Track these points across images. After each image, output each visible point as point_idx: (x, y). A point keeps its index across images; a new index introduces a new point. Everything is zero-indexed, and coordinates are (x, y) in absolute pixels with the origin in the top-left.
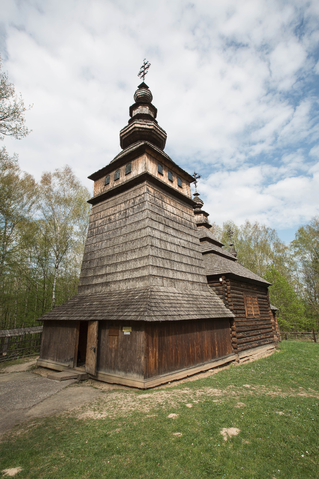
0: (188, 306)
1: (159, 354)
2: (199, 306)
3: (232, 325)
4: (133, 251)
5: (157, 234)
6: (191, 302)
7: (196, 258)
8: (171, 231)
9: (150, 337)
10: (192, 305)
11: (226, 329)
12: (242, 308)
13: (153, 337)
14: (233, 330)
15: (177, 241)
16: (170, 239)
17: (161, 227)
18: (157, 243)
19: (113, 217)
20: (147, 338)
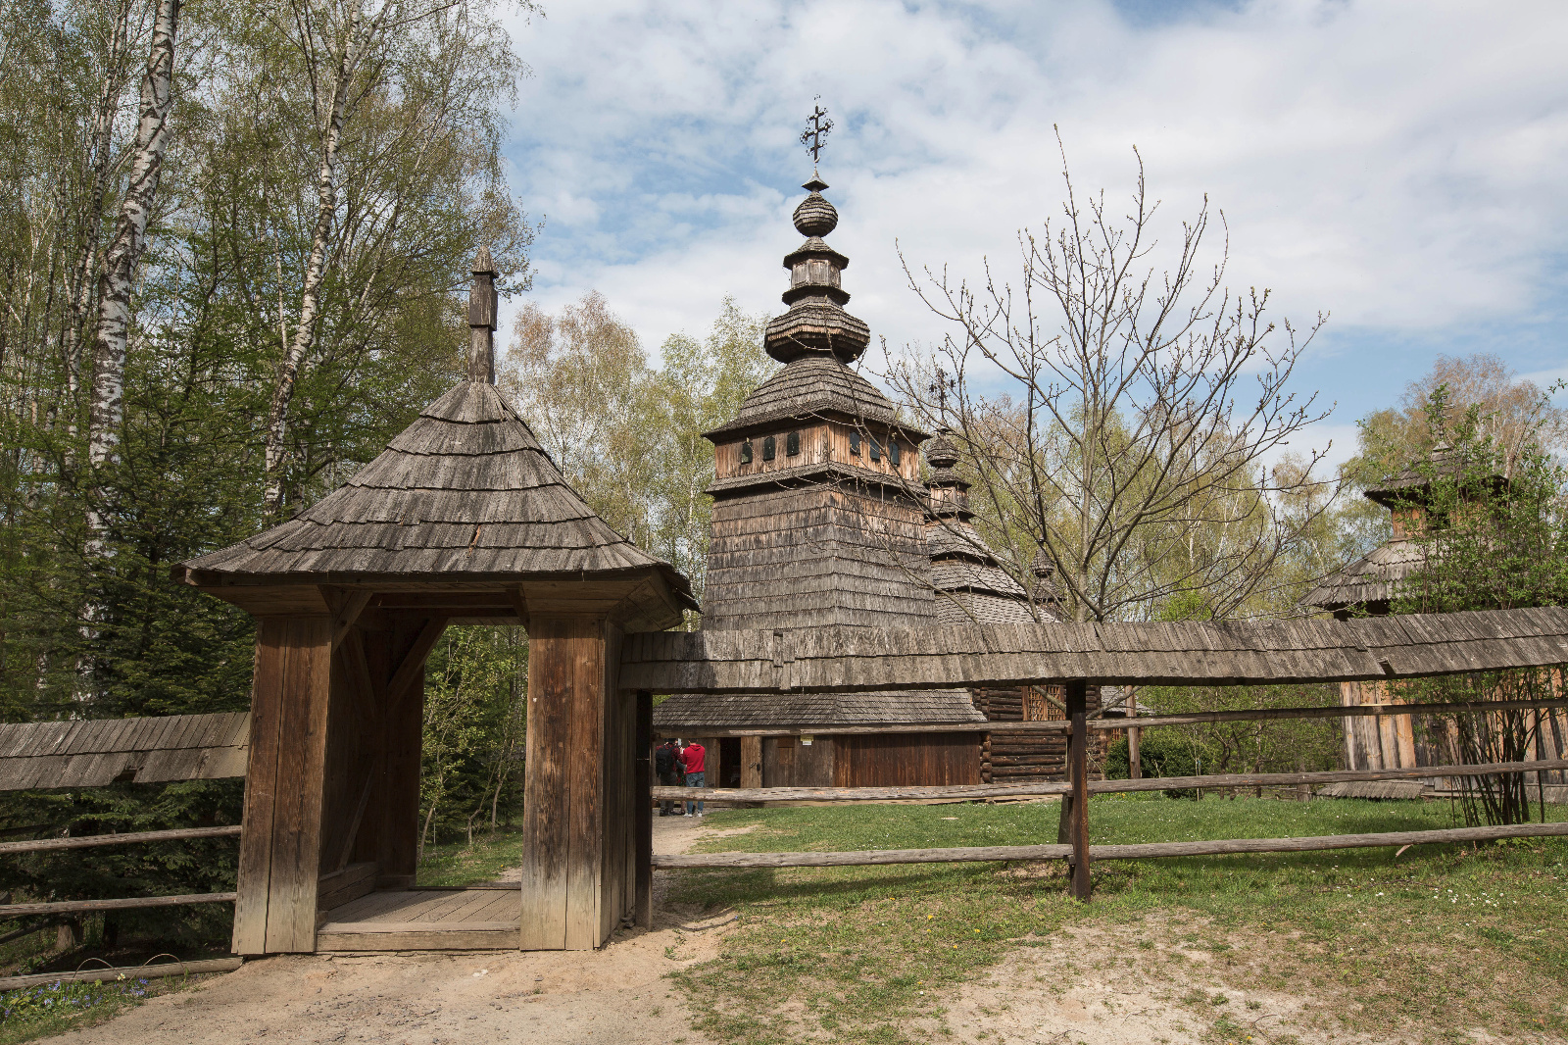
0: (897, 705)
1: (852, 772)
2: (917, 705)
3: (984, 740)
4: (807, 612)
5: (847, 584)
6: (904, 700)
7: (920, 616)
8: (874, 572)
9: (840, 748)
10: (904, 705)
11: (969, 747)
12: (1014, 708)
13: (843, 748)
14: (985, 750)
15: (884, 588)
16: (871, 587)
17: (856, 569)
18: (847, 600)
19: (763, 538)
20: (836, 749)
